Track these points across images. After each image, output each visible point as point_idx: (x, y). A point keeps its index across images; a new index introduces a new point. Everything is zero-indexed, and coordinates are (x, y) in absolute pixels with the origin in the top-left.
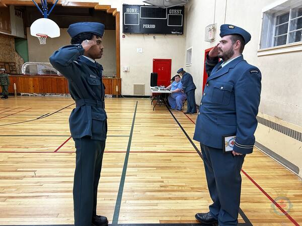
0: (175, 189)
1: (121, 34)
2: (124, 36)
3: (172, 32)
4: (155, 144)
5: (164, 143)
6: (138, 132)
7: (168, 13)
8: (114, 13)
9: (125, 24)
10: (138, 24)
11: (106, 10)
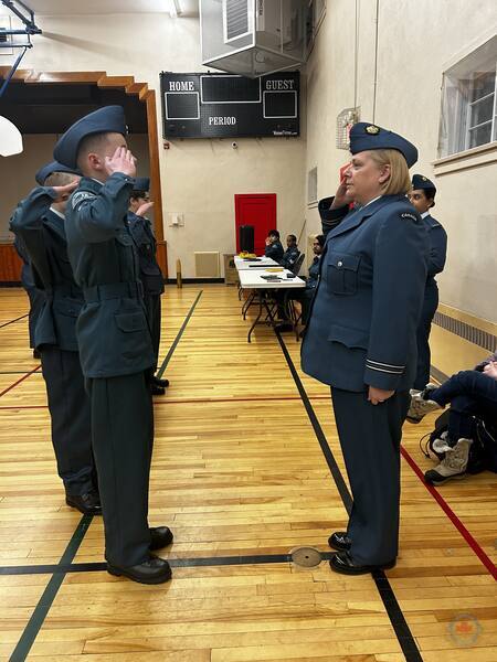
0: (226, 481)
1: (161, 141)
2: (167, 147)
3: (275, 133)
4: (211, 384)
5: (230, 381)
6: (183, 359)
7: (264, 88)
8: (142, 95)
9: (168, 119)
10: (198, 118)
11: (124, 89)
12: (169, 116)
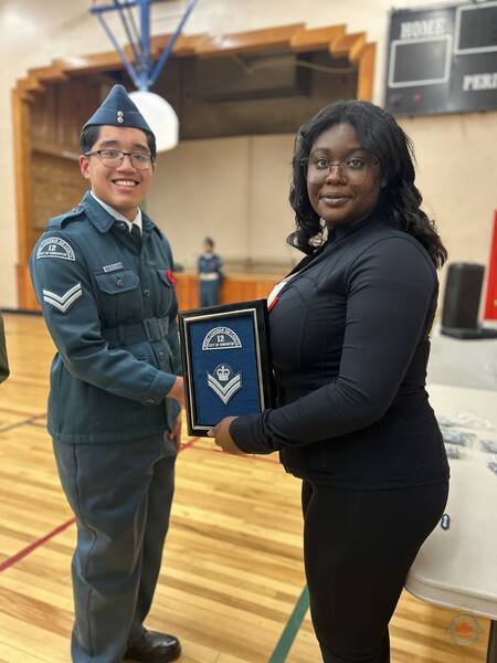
8: (354, 52)
9: (392, 85)
10: (446, 79)
11: (328, 44)
12: (396, 80)
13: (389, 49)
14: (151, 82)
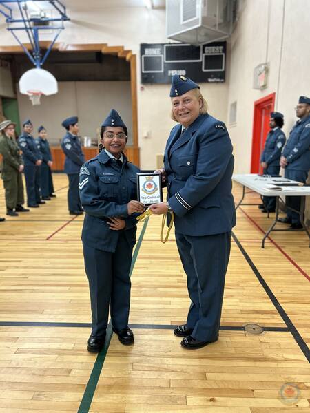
1: (139, 85)
2: (142, 89)
3: (210, 80)
7: (204, 52)
8: (128, 57)
9: (144, 72)
10: (162, 71)
11: (117, 53)
12: (145, 70)
13: (141, 58)
14: (41, 64)
